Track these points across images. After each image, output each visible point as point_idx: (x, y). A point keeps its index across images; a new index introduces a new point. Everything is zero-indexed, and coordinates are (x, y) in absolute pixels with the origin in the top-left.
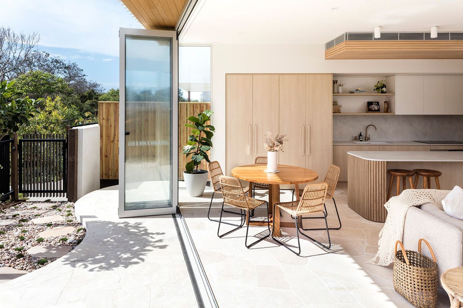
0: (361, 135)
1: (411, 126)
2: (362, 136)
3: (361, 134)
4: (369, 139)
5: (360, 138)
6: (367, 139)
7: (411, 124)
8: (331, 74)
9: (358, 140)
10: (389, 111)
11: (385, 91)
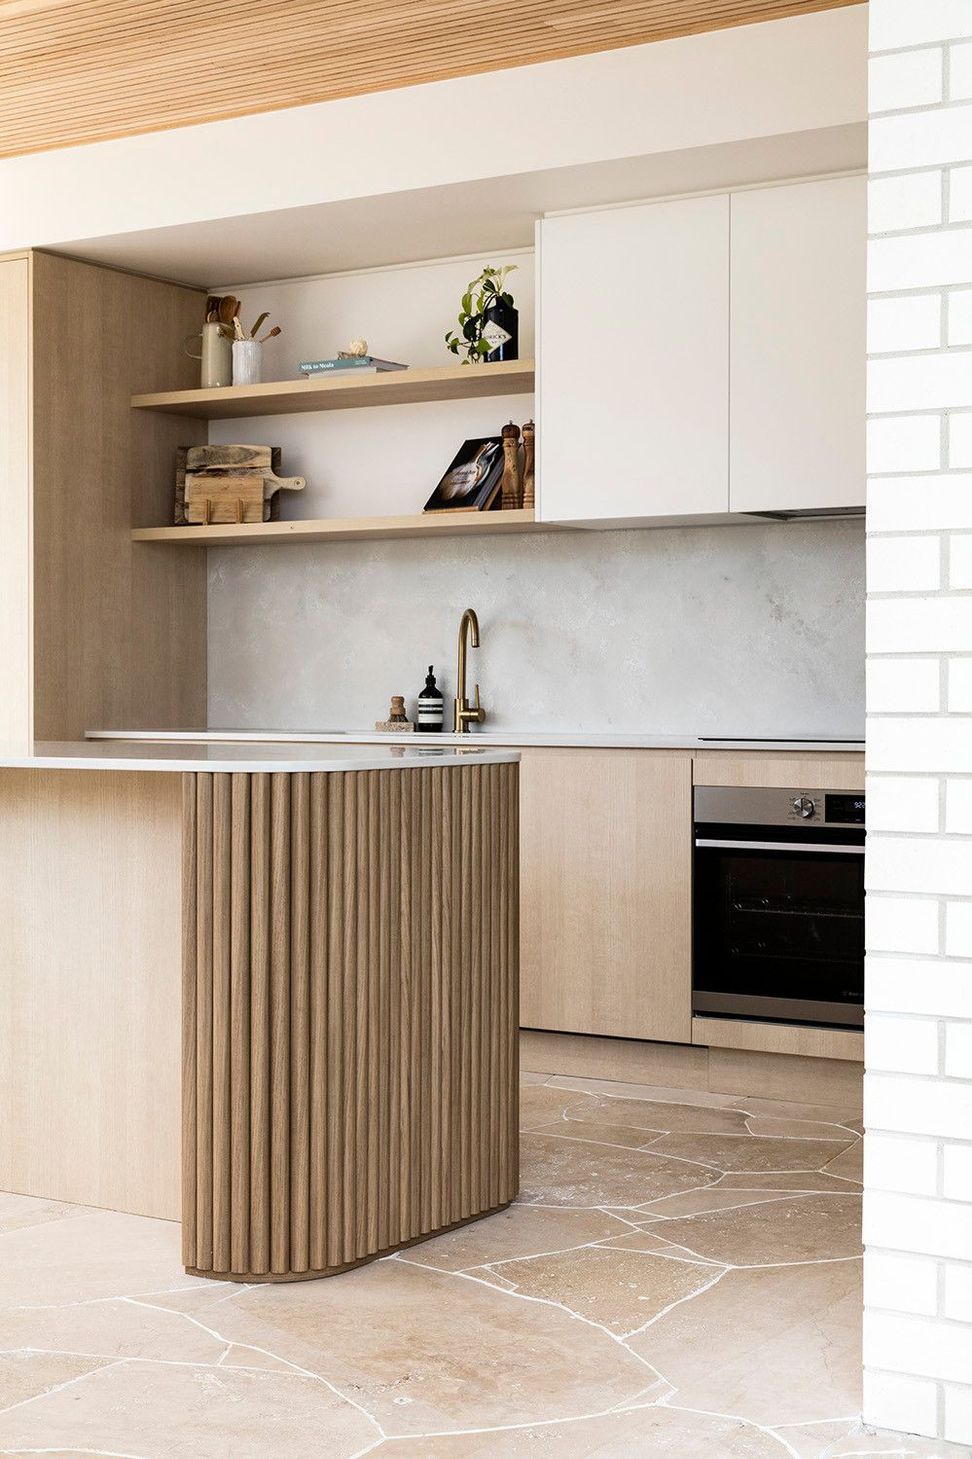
0: (431, 690)
1: (779, 613)
2: (438, 694)
3: (431, 680)
4: (481, 718)
5: (421, 712)
6: (466, 720)
7: (777, 601)
8: (25, 255)
9: (404, 724)
10: (525, 495)
11: (491, 345)
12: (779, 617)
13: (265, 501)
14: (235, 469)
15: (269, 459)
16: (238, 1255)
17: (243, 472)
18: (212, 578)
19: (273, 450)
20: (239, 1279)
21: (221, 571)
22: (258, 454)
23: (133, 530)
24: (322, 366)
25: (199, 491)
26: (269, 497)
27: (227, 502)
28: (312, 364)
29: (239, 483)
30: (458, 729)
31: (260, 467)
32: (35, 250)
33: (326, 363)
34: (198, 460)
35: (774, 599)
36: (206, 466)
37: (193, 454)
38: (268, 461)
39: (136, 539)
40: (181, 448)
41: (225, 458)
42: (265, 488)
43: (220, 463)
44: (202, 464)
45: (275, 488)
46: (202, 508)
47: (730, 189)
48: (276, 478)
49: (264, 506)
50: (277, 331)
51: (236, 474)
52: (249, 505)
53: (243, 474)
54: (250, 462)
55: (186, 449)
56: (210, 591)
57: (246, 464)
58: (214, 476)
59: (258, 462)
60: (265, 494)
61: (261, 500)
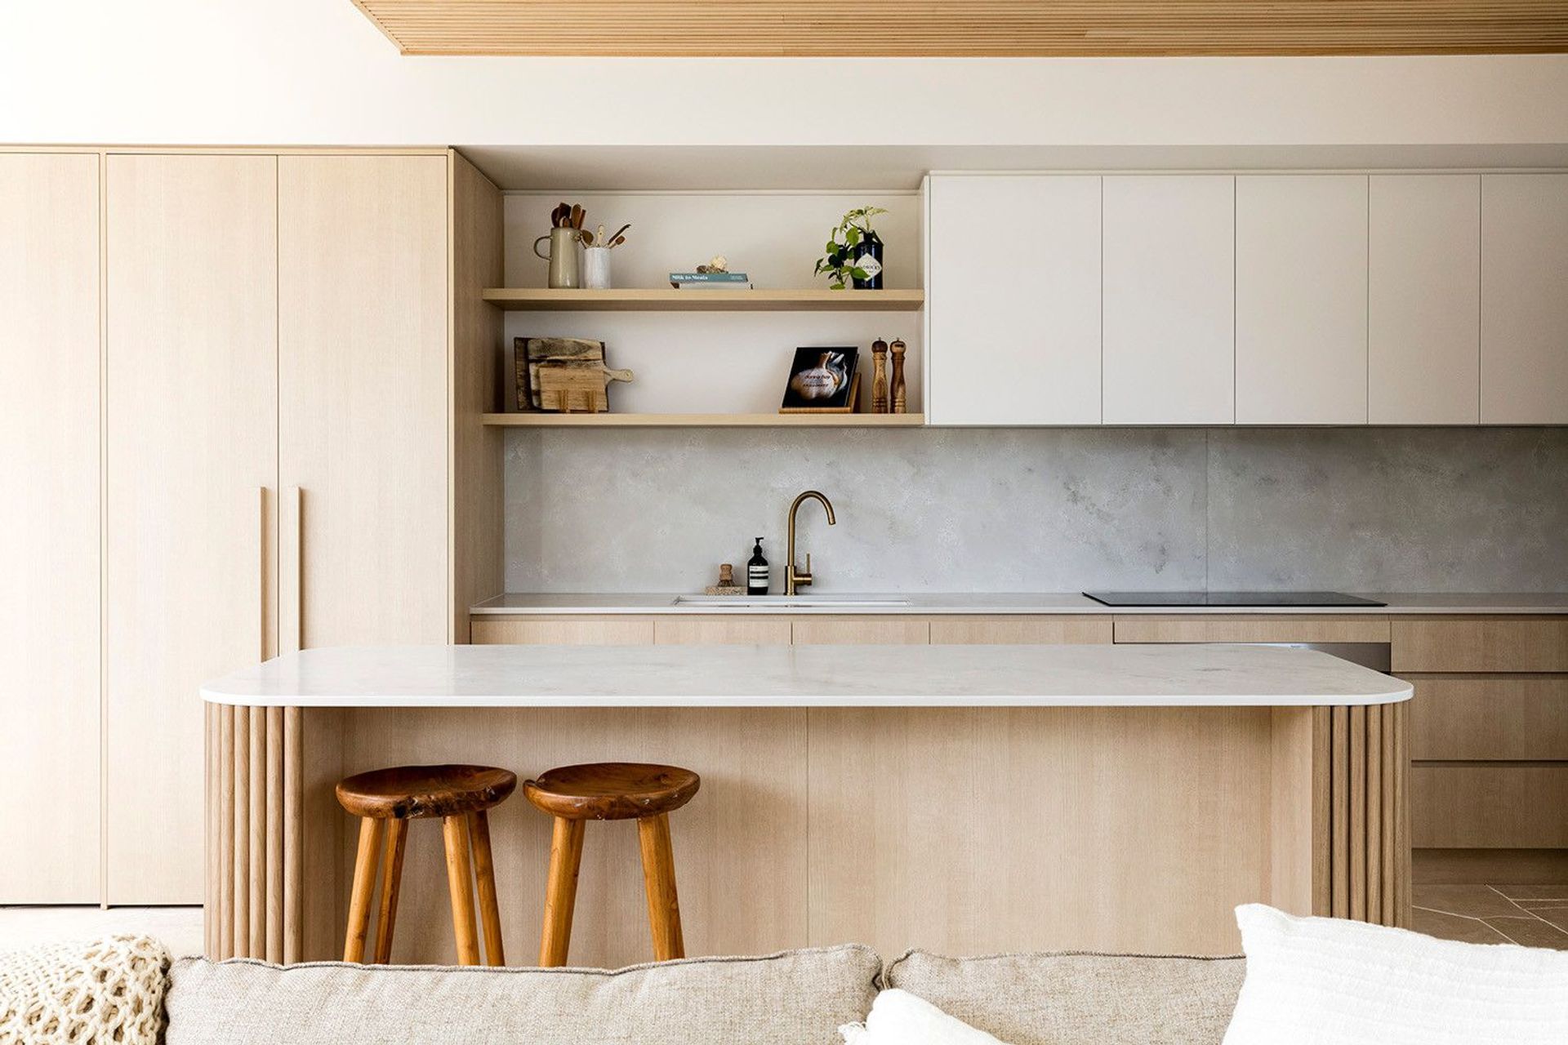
0: (758, 558)
1: (1075, 498)
2: (765, 563)
3: (758, 550)
4: (809, 583)
5: (753, 578)
6: (797, 584)
7: (1073, 489)
8: (443, 152)
9: (738, 589)
10: (897, 400)
11: (868, 273)
12: (1075, 501)
14: (572, 361)
17: (580, 363)
18: (509, 455)
19: (602, 343)
21: (520, 449)
22: (590, 347)
23: (484, 415)
24: (695, 277)
25: (549, 380)
27: (575, 392)
28: (684, 275)
29: (582, 374)
30: (789, 591)
31: (594, 360)
32: (453, 148)
34: (540, 351)
35: (1071, 487)
36: (546, 357)
37: (533, 345)
38: (600, 354)
39: (489, 423)
40: (519, 339)
41: (562, 350)
43: (558, 355)
44: (543, 354)
45: (609, 379)
46: (553, 396)
47: (1104, 172)
48: (608, 371)
49: (606, 396)
50: (621, 240)
51: (575, 366)
53: (580, 366)
54: (585, 354)
57: (581, 357)
58: (556, 367)
59: (591, 355)
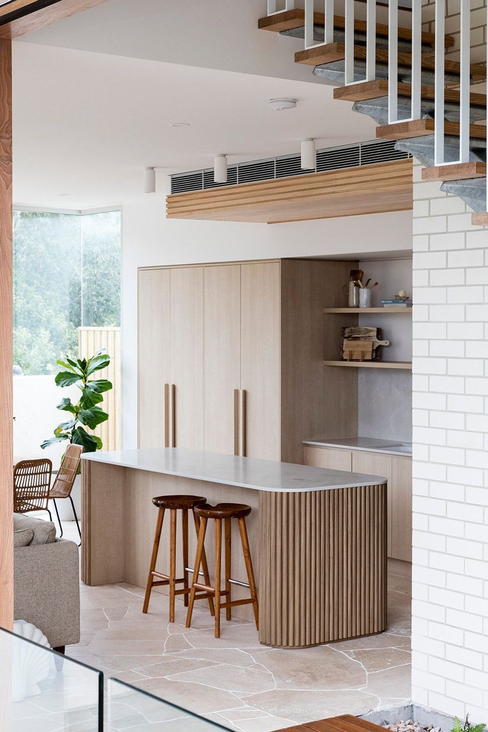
8: (278, 261)
13: (373, 350)
14: (362, 337)
15: (376, 333)
16: (273, 639)
17: (365, 338)
18: (360, 377)
19: (378, 329)
20: (274, 646)
21: (363, 375)
22: (371, 331)
23: (324, 361)
24: (388, 302)
25: (348, 346)
26: (375, 348)
27: (358, 351)
28: (385, 301)
29: (363, 343)
31: (372, 336)
32: (282, 259)
33: (389, 301)
34: (349, 333)
36: (351, 336)
37: (347, 331)
38: (375, 334)
39: (325, 365)
40: (343, 328)
41: (359, 332)
42: (373, 345)
43: (357, 335)
45: (376, 345)
46: (349, 354)
48: (378, 341)
49: (373, 352)
50: (377, 284)
51: (363, 339)
52: (366, 352)
54: (369, 334)
55: (344, 328)
56: (359, 382)
57: (367, 335)
58: (354, 340)
59: (371, 334)
60: (373, 347)
61: (371, 350)
